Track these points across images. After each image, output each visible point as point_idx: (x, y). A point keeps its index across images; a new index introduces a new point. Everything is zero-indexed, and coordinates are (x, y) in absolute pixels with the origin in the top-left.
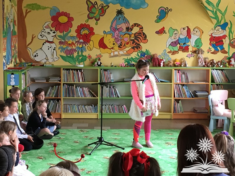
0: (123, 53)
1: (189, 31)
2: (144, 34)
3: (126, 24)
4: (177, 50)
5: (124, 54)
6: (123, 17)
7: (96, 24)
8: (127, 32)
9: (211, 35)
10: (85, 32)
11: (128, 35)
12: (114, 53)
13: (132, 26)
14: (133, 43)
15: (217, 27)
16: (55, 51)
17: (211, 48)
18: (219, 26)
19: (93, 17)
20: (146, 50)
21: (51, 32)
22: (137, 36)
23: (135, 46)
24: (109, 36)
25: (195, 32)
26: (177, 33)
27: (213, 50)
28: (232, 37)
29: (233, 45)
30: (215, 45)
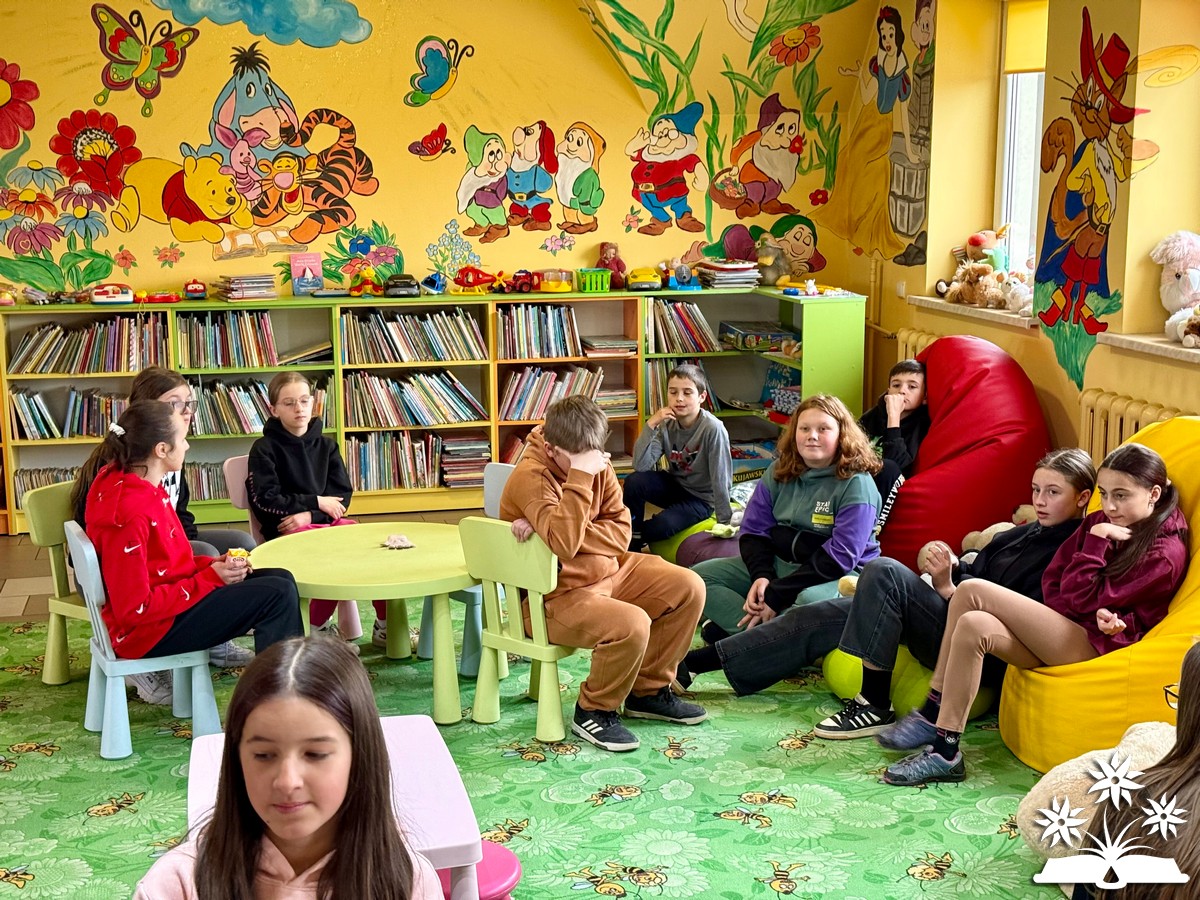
0: (271, 239)
1: (547, 141)
2: (360, 154)
3: (279, 111)
4: (504, 223)
5: (281, 243)
6: (265, 81)
7: (146, 112)
9: (639, 158)
10: (94, 146)
11: (293, 163)
12: (234, 241)
13: (307, 120)
14: (315, 197)
15: (659, 121)
17: (639, 211)
18: (666, 119)
19: (130, 81)
20: (374, 223)
22: (330, 163)
23: (327, 207)
24: (210, 167)
25: (573, 146)
26: (498, 151)
27: (646, 216)
28: (721, 163)
29: (726, 196)
30: (653, 198)
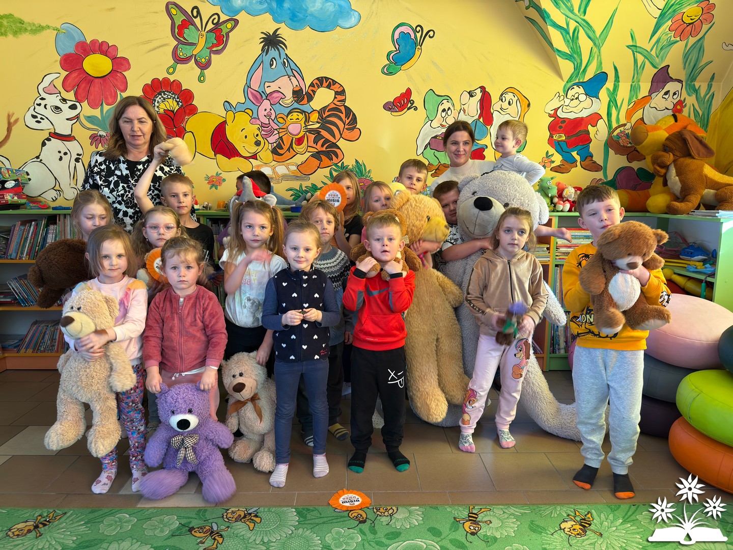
0: (285, 171)
1: (486, 101)
3: (293, 79)
5: (291, 174)
6: (283, 56)
7: (201, 79)
8: (296, 105)
10: (166, 104)
13: (312, 85)
14: (316, 142)
15: (572, 88)
16: (79, 165)
17: (552, 155)
18: (578, 86)
19: (191, 56)
20: (357, 161)
21: (65, 107)
24: (243, 119)
25: (505, 105)
26: (449, 108)
28: (618, 120)
29: (620, 145)
30: (564, 146)
